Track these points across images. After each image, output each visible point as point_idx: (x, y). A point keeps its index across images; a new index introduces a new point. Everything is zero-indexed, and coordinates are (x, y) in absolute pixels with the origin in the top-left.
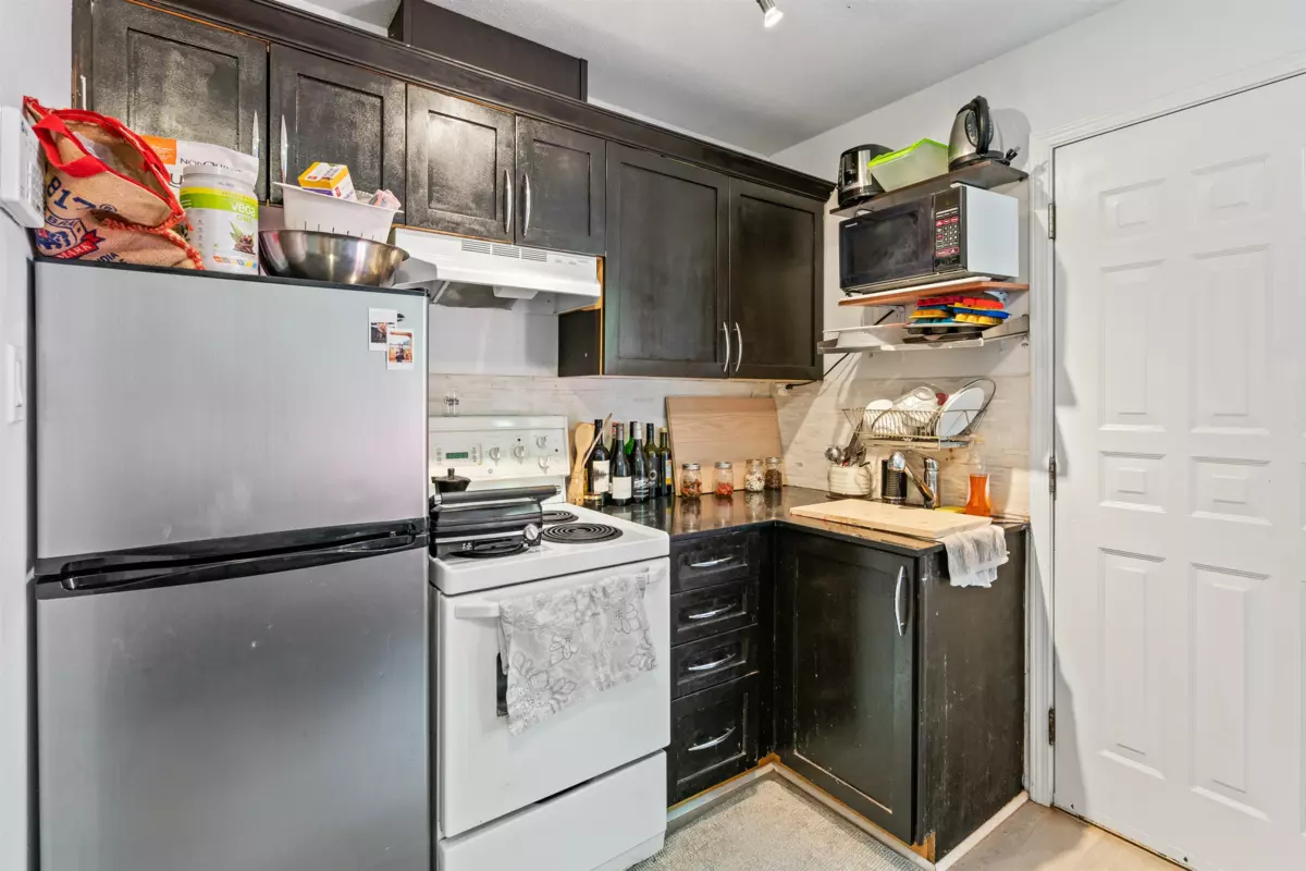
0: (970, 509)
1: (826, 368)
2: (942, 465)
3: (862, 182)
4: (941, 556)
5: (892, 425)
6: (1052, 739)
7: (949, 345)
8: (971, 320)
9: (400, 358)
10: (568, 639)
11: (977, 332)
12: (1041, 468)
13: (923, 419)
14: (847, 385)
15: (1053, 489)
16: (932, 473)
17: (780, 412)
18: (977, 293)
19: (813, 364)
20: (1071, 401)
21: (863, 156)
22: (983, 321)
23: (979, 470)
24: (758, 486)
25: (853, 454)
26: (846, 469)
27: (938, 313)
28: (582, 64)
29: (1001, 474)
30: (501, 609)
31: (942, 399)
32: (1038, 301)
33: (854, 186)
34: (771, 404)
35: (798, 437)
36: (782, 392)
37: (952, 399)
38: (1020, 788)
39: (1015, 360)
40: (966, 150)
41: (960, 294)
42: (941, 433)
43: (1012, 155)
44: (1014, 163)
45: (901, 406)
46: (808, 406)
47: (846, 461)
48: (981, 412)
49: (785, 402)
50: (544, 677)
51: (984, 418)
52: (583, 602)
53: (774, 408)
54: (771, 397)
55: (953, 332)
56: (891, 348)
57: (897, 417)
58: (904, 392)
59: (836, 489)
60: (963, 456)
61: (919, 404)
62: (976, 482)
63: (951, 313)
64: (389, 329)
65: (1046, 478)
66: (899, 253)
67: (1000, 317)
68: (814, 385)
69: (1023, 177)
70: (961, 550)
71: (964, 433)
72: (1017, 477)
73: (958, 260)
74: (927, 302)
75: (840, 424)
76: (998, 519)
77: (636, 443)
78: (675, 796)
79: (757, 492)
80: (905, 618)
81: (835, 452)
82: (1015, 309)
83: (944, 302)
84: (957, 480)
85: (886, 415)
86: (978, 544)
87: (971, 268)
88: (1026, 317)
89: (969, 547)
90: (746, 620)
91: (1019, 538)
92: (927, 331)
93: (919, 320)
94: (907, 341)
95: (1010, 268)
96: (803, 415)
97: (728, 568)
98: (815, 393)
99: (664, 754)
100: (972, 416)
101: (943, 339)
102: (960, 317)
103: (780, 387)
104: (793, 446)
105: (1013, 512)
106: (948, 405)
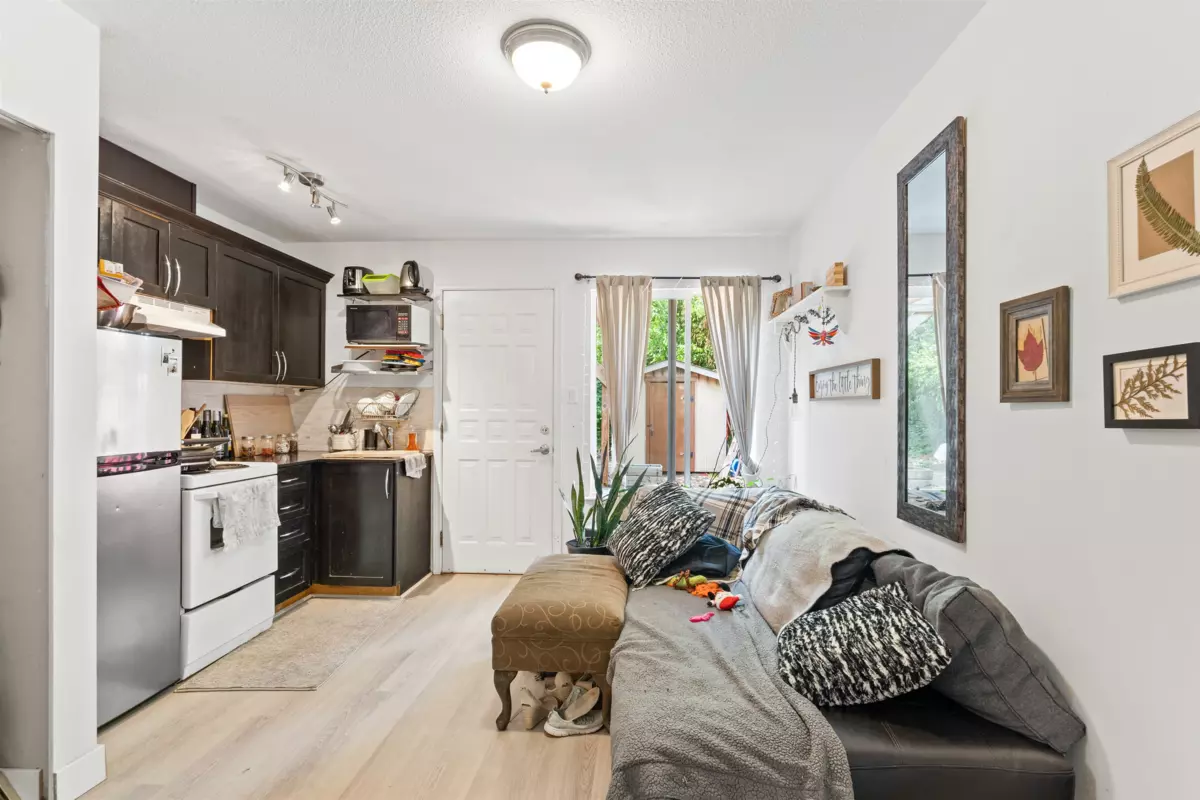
0: (409, 449)
1: (327, 381)
2: (396, 430)
3: (358, 286)
4: (403, 464)
5: (373, 410)
6: (441, 544)
7: (402, 373)
8: (412, 363)
9: (173, 371)
10: (244, 510)
11: (414, 368)
12: (437, 428)
13: (389, 407)
14: (341, 390)
15: (442, 438)
16: (391, 434)
17: (292, 405)
18: (414, 352)
19: (319, 377)
20: (449, 400)
21: (358, 273)
22: (417, 363)
23: (413, 431)
24: (286, 449)
25: (345, 428)
26: (342, 436)
27: (396, 358)
28: (192, 187)
29: (421, 431)
30: (219, 494)
31: (397, 399)
32: (437, 355)
33: (353, 287)
34: (286, 401)
35: (307, 420)
36: (297, 393)
37: (402, 399)
38: (429, 571)
39: (426, 382)
40: (408, 283)
41: (408, 351)
42: (398, 414)
43: (427, 291)
44: (428, 294)
45: (378, 401)
46: (314, 401)
47: (342, 432)
48: (414, 403)
49: (297, 399)
50: (233, 529)
51: (415, 407)
52: (250, 492)
53: (288, 403)
54: (285, 396)
55: (403, 368)
56: (375, 373)
57: (376, 406)
58: (380, 394)
59: (335, 448)
60: (405, 426)
61: (387, 400)
62: (411, 436)
63: (402, 358)
64: (170, 357)
65: (439, 433)
66: (380, 329)
67: (423, 362)
68: (318, 390)
69: (431, 300)
70: (410, 461)
71: (405, 414)
72: (428, 433)
73: (408, 336)
74: (390, 352)
75: (336, 412)
76: (421, 451)
77: (215, 422)
78: (279, 600)
79: (285, 454)
80: (389, 491)
81: (334, 427)
82: (427, 358)
83: (400, 354)
84: (402, 436)
85: (368, 406)
86: (416, 459)
87: (413, 341)
88: (432, 362)
89: (413, 461)
90: (304, 512)
91: (429, 458)
92: (392, 366)
93: (387, 360)
94: (382, 370)
95: (426, 341)
96: (310, 408)
97: (297, 484)
98: (319, 394)
99: (273, 577)
100: (410, 405)
101: (400, 371)
102: (406, 361)
103: (296, 390)
104: (303, 426)
105: (426, 449)
106: (400, 401)
